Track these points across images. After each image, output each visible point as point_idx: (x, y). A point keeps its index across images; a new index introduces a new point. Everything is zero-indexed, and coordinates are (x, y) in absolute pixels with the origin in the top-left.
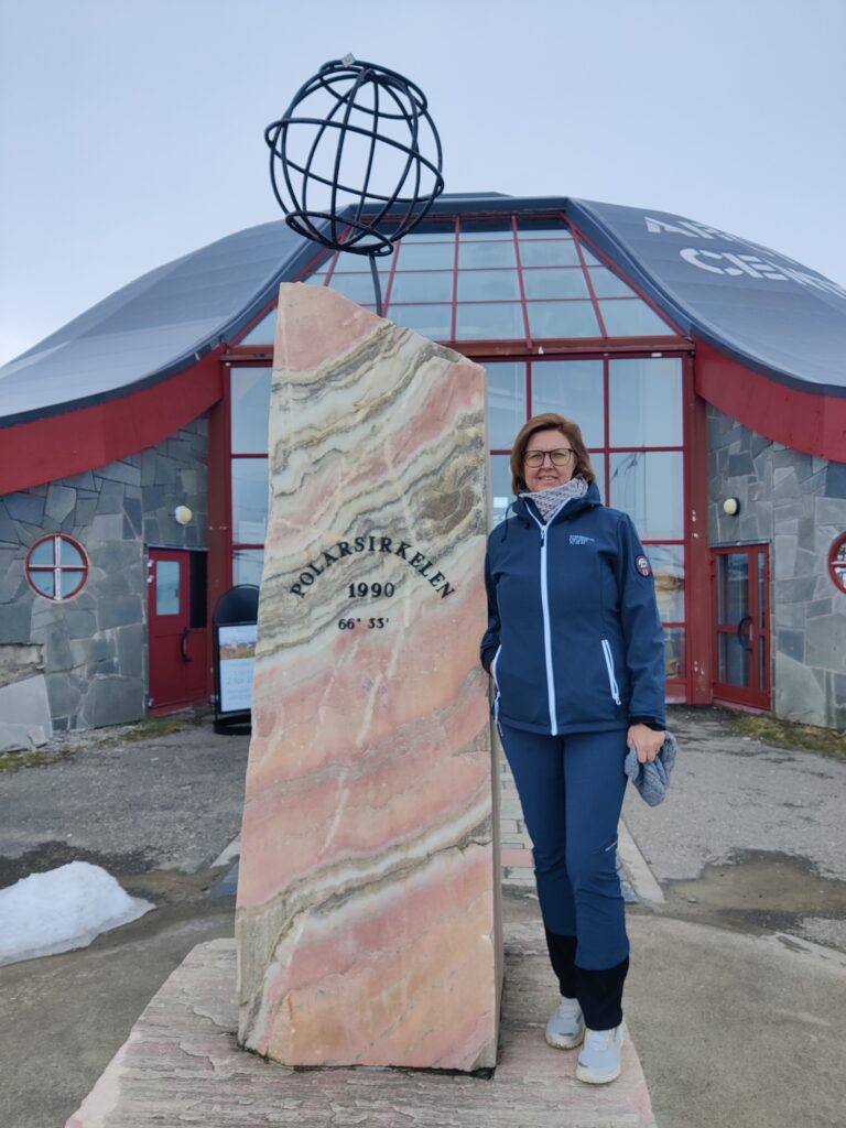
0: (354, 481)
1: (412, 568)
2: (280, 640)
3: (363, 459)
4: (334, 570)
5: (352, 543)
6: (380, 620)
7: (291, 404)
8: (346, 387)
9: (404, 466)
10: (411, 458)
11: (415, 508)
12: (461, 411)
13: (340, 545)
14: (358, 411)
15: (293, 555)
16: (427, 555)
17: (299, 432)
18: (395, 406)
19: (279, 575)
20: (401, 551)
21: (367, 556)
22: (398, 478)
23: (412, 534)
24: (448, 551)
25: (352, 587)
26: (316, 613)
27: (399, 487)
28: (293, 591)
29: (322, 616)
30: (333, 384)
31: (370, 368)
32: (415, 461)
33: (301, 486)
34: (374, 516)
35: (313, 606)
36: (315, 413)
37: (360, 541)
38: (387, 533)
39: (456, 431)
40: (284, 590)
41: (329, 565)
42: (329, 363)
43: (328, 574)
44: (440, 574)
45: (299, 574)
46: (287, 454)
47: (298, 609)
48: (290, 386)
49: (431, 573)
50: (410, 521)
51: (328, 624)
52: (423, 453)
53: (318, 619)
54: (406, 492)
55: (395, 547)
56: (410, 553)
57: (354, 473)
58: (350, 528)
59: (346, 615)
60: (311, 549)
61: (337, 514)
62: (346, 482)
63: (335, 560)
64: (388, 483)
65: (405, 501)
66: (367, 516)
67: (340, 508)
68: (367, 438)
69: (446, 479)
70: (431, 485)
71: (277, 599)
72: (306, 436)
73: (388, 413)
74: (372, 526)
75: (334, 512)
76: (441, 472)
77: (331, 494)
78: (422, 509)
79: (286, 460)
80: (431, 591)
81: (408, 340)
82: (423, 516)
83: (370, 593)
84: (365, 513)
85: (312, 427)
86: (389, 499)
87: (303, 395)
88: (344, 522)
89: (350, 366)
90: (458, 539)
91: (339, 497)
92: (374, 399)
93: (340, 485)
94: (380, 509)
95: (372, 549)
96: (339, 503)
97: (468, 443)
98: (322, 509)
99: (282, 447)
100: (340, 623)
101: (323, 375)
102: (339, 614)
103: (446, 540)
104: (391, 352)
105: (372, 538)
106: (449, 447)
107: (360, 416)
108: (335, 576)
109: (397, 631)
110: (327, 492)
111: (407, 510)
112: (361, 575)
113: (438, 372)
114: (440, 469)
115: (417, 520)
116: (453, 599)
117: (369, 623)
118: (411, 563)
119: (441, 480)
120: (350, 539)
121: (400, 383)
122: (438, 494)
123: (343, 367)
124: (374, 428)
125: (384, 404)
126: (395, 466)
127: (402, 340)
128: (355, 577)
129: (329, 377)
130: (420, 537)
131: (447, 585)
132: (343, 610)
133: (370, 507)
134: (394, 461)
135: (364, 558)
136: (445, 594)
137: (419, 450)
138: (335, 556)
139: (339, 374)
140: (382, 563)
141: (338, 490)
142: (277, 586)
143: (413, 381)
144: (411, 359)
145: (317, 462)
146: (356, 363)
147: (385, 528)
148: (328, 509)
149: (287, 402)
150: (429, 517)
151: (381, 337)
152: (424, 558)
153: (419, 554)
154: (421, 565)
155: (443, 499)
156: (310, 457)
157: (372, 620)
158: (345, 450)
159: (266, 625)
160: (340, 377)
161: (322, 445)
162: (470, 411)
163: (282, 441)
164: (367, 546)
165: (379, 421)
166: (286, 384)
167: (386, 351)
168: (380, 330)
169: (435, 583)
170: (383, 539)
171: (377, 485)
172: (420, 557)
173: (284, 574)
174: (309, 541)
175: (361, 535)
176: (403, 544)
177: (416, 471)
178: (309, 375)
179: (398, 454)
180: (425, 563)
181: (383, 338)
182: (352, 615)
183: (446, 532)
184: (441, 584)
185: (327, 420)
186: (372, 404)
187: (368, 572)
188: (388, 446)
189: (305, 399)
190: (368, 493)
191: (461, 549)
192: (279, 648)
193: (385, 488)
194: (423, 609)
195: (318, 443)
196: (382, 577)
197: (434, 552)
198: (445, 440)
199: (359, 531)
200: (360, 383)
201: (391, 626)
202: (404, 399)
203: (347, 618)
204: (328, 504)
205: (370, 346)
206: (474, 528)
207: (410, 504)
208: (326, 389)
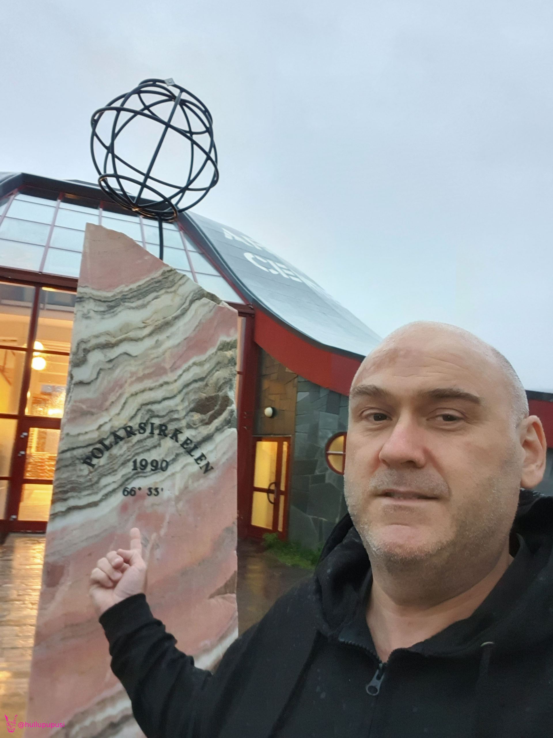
0: (140, 379)
1: (182, 450)
2: (72, 503)
3: (148, 364)
4: (121, 448)
5: (136, 427)
6: (156, 489)
7: (92, 314)
8: (137, 308)
9: (180, 372)
10: (185, 366)
11: (186, 404)
12: (222, 338)
13: (125, 428)
14: (145, 327)
15: (86, 433)
16: (194, 440)
17: (97, 337)
18: (174, 328)
19: (73, 449)
20: (175, 436)
21: (148, 437)
22: (173, 381)
23: (183, 424)
24: (208, 438)
25: (135, 462)
26: (104, 481)
27: (175, 387)
28: (85, 462)
29: (109, 484)
30: (127, 304)
31: (156, 298)
32: (188, 370)
33: (96, 379)
34: (155, 407)
35: (103, 475)
36: (111, 324)
37: (143, 425)
38: (164, 421)
39: (218, 352)
40: (77, 461)
41: (116, 443)
42: (124, 288)
43: (115, 451)
44: (203, 455)
45: (91, 448)
46: (87, 351)
47: (89, 477)
48: (91, 300)
49: (197, 454)
50: (182, 413)
51: (114, 491)
52: (194, 364)
53: (105, 486)
54: (180, 392)
55: (170, 432)
56: (182, 438)
57: (141, 374)
58: (135, 415)
59: (129, 484)
60: (103, 429)
61: (124, 404)
62: (134, 379)
63: (122, 439)
64: (167, 383)
65: (179, 398)
66: (149, 407)
67: (127, 399)
68: (152, 348)
69: (210, 385)
70: (199, 388)
71: (71, 468)
72: (102, 340)
73: (169, 332)
74: (154, 415)
75: (123, 401)
76: (206, 380)
77: (121, 387)
78: (192, 406)
79: (85, 356)
80: (195, 468)
82: (192, 410)
83: (149, 468)
84: (147, 404)
85: (108, 334)
86: (168, 395)
87: (102, 309)
88: (130, 410)
89: (140, 293)
90: (217, 430)
91: (128, 389)
92: (158, 320)
93: (129, 381)
94: (159, 402)
95: (152, 433)
96: (126, 395)
97: (226, 361)
98: (113, 398)
99: (83, 346)
100: (125, 490)
101: (119, 296)
102: (123, 483)
103: (208, 429)
104: (172, 289)
105: (152, 424)
106: (213, 362)
107: (147, 331)
108: (122, 452)
109: (169, 498)
110: (119, 385)
111: (180, 405)
112: (142, 452)
113: (207, 309)
114: (206, 377)
115: (188, 413)
116: (212, 475)
117: (147, 491)
118: (182, 445)
119: (207, 385)
120: (134, 424)
121: (179, 312)
122: (204, 395)
123: (135, 293)
124: (157, 341)
125: (165, 325)
126: (172, 371)
127: (179, 283)
128: (137, 454)
129: (124, 299)
130: (189, 426)
131: (208, 464)
132: (127, 480)
133: (152, 400)
134: (172, 367)
135: (145, 439)
136: (207, 471)
137: (191, 362)
138: (122, 436)
139: (131, 298)
140: (160, 444)
141: (127, 385)
142: (72, 458)
143: (189, 312)
144: (187, 297)
145: (111, 361)
146: (145, 292)
147: (163, 416)
148: (118, 398)
149: (89, 313)
150: (197, 412)
151: (165, 277)
152: (191, 442)
153: (188, 439)
154: (189, 447)
155: (208, 399)
156: (105, 356)
157: (150, 489)
158: (134, 354)
159: (60, 489)
160: (132, 300)
161: (115, 349)
162: (228, 340)
163: (83, 342)
164: (148, 430)
165: (162, 337)
166: (88, 298)
167: (169, 288)
168: (164, 272)
169: (199, 461)
170: (161, 426)
171: (158, 384)
172: (189, 442)
173: (78, 448)
174: (101, 421)
175: (144, 422)
176: (176, 430)
177: (188, 377)
178: (107, 294)
179: (175, 363)
180: (192, 446)
181: (167, 278)
182: (136, 484)
183: (208, 424)
184: (203, 463)
185: (121, 330)
186: (157, 323)
187: (149, 450)
188: (167, 356)
189: (104, 312)
190: (151, 389)
191: (218, 438)
192: (71, 509)
193: (165, 387)
194: (190, 482)
195: (112, 347)
196: (159, 455)
197: (199, 439)
198: (210, 358)
199: (142, 418)
200: (149, 307)
201: (165, 494)
202: (181, 324)
203: (130, 487)
204: (118, 394)
205: (156, 282)
206: (228, 423)
207: (182, 401)
208: (121, 307)
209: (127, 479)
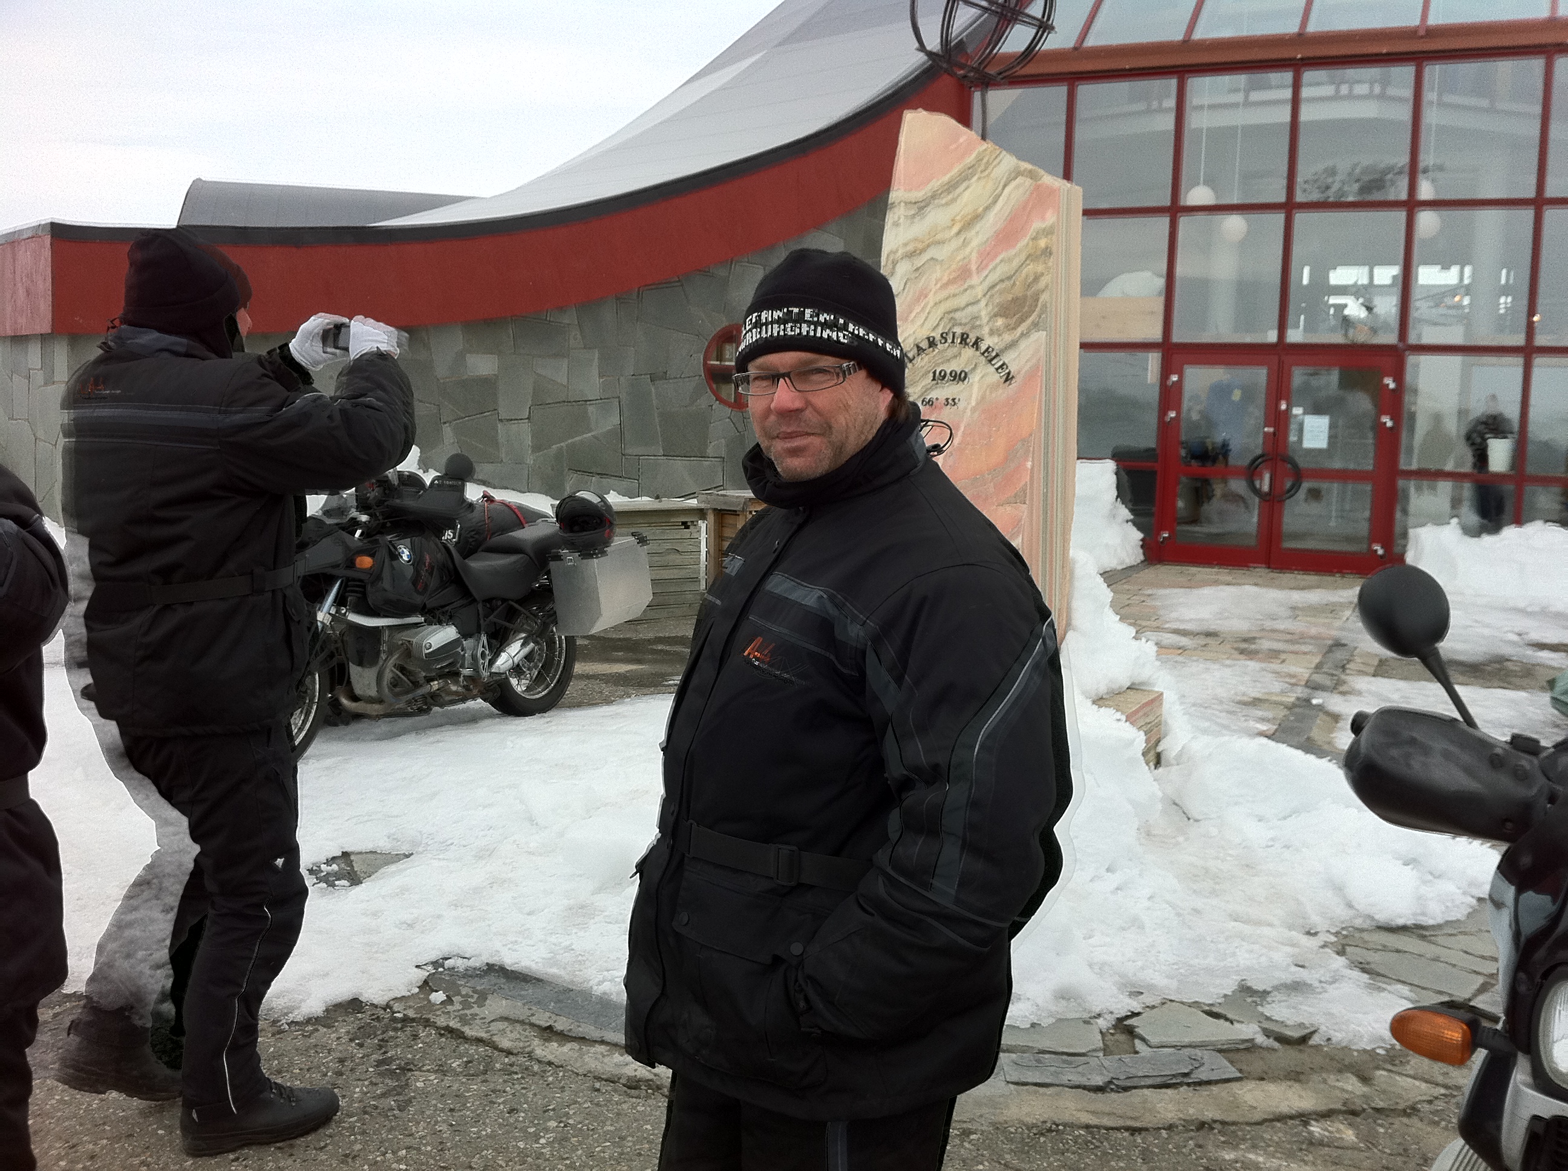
0: (945, 286)
1: (983, 359)
3: (954, 266)
4: (922, 359)
5: (938, 338)
6: (953, 400)
7: (901, 220)
8: (947, 204)
9: (986, 272)
10: (991, 265)
11: (990, 308)
12: (1037, 225)
13: (928, 338)
14: (953, 225)
16: (997, 348)
17: (905, 245)
18: (983, 222)
20: (976, 345)
21: (949, 347)
22: (979, 284)
23: (986, 330)
24: (1013, 345)
25: (934, 373)
27: (979, 291)
30: (936, 201)
31: (967, 188)
32: (995, 268)
33: (904, 289)
34: (958, 315)
36: (919, 229)
37: (944, 335)
38: (966, 329)
39: (1031, 243)
41: (919, 355)
42: (935, 184)
43: (917, 362)
44: (1004, 364)
46: (895, 263)
48: (902, 204)
49: (998, 363)
50: (985, 319)
52: (1001, 261)
54: (984, 296)
55: (972, 339)
56: (983, 347)
57: (945, 279)
58: (938, 325)
59: (927, 395)
61: (929, 313)
62: (939, 285)
63: (924, 350)
64: (971, 287)
65: (983, 303)
66: (952, 315)
67: (932, 308)
68: (959, 249)
69: (1018, 283)
70: (1005, 289)
72: (910, 248)
73: (978, 227)
74: (955, 323)
75: (927, 311)
76: (1014, 278)
77: (926, 296)
78: (996, 310)
79: (894, 268)
80: (995, 378)
81: (1001, 161)
82: (995, 315)
83: (948, 378)
84: (951, 312)
85: (916, 240)
86: (971, 300)
87: (913, 212)
88: (933, 321)
89: (951, 186)
90: (1022, 335)
91: (931, 299)
92: (968, 214)
93: (933, 290)
94: (963, 309)
95: (953, 342)
96: (931, 304)
97: (1039, 253)
98: (917, 309)
99: (892, 257)
100: (923, 401)
101: (930, 194)
102: (922, 394)
103: (1013, 335)
104: (987, 172)
105: (954, 334)
106: (1023, 257)
107: (955, 229)
108: (923, 364)
109: (966, 408)
110: (923, 295)
111: (984, 311)
112: (943, 363)
113: (1021, 190)
114: (1014, 275)
115: (991, 318)
116: (1015, 384)
117: (944, 401)
118: (983, 354)
119: (1014, 284)
120: (937, 334)
121: (990, 201)
122: (1010, 297)
123: (946, 187)
124: (965, 239)
125: (976, 218)
126: (978, 273)
127: (994, 164)
128: (938, 365)
129: (934, 196)
130: (992, 333)
131: (1009, 373)
132: (925, 391)
133: (955, 307)
134: (977, 269)
135: (947, 350)
136: (1006, 381)
137: (998, 259)
138: (924, 347)
139: (942, 193)
140: (960, 354)
141: (932, 294)
143: (1001, 198)
144: (1000, 180)
145: (917, 269)
146: (957, 182)
147: (965, 324)
148: (923, 309)
149: (899, 218)
150: (1001, 316)
151: (979, 160)
152: (993, 350)
153: (989, 347)
154: (990, 356)
155: (1015, 300)
156: (912, 265)
157: (947, 400)
158: (940, 259)
160: (942, 196)
161: (922, 255)
162: (1043, 226)
163: (892, 252)
164: (950, 341)
165: (970, 233)
166: (900, 203)
167: (982, 172)
168: (979, 153)
169: (1000, 370)
170: (963, 334)
171: (962, 289)
172: (990, 350)
175: (946, 331)
176: (978, 338)
177: (994, 277)
178: (919, 195)
179: (981, 263)
180: (994, 354)
181: (981, 160)
182: (932, 395)
183: (1014, 329)
184: (1005, 371)
185: (929, 233)
186: (966, 219)
187: (949, 361)
188: (974, 256)
189: (914, 215)
190: (954, 295)
191: (1023, 344)
193: (968, 292)
194: (988, 393)
195: (920, 253)
196: (959, 365)
197: (1002, 345)
198: (1020, 251)
199: (944, 327)
200: (959, 201)
201: (961, 405)
202: (991, 216)
203: (928, 398)
204: (922, 305)
205: (969, 168)
206: (1035, 325)
207: (986, 305)
208: (931, 206)
209: (927, 390)
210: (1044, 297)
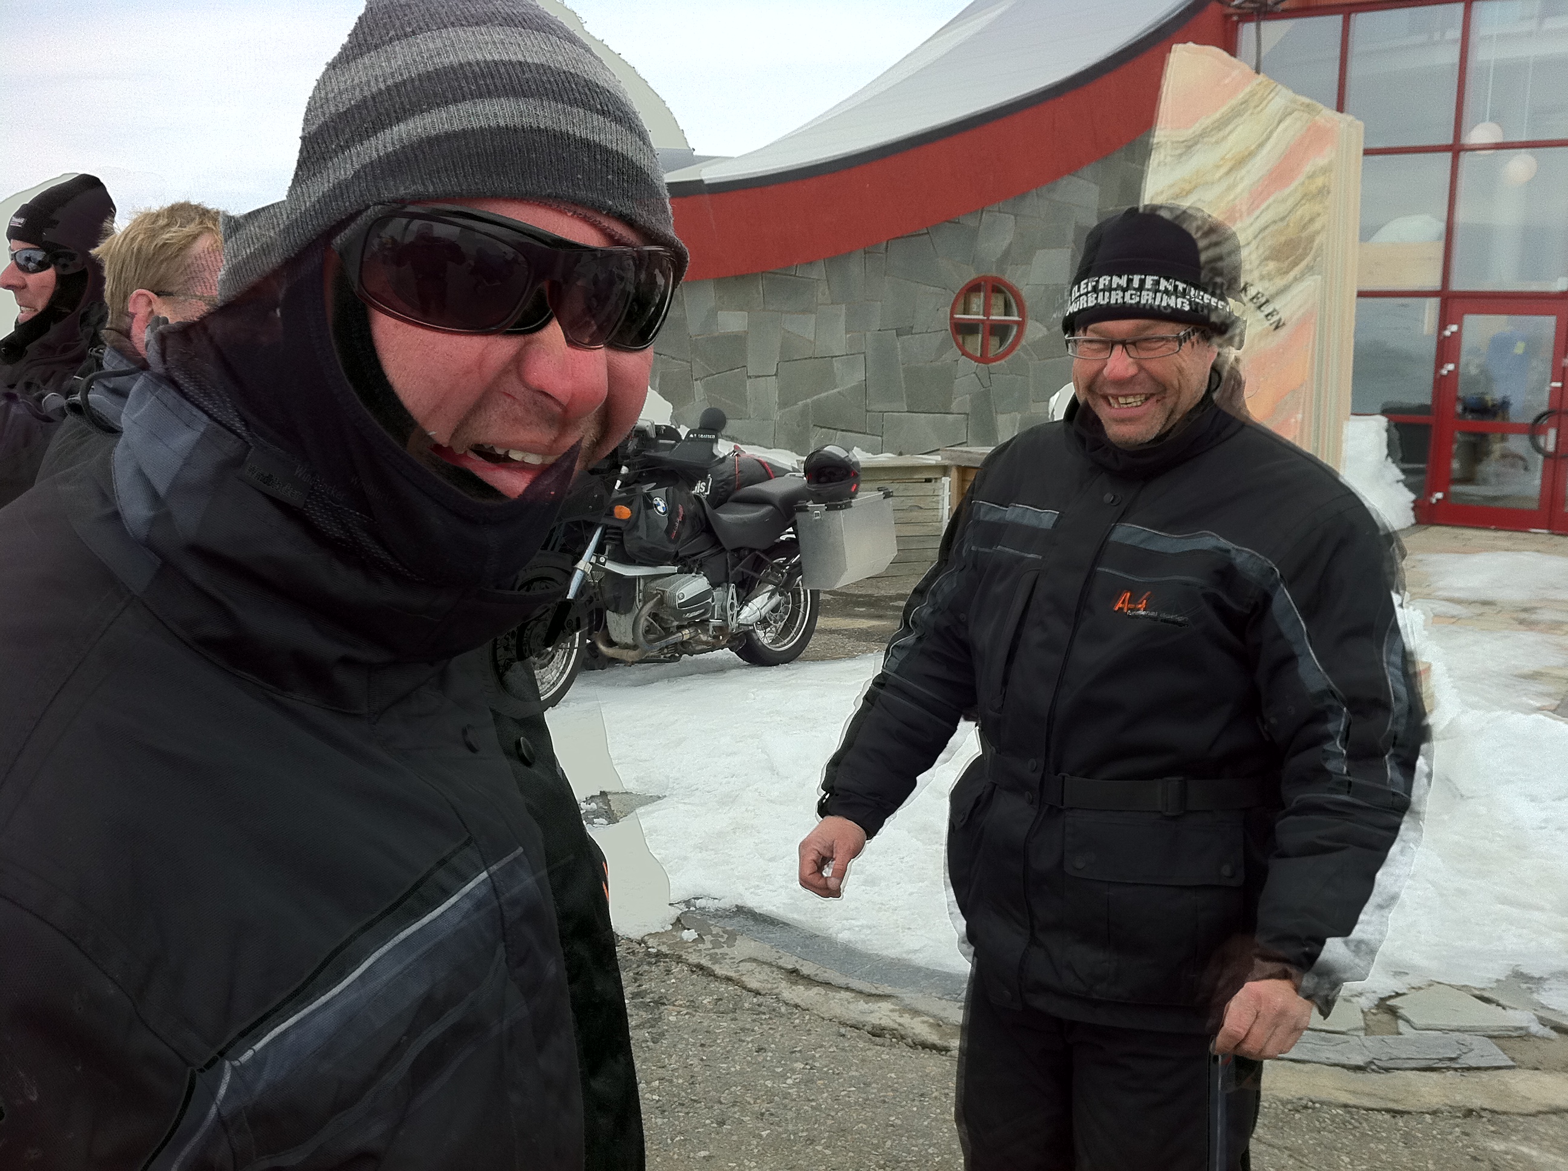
1: (1251, 305)
3: (1222, 208)
7: (1167, 161)
8: (1217, 142)
9: (1257, 213)
10: (1263, 206)
11: (1261, 251)
12: (1314, 163)
14: (1223, 165)
16: (1267, 293)
17: (1171, 186)
18: (1254, 161)
22: (1248, 225)
23: (1256, 274)
24: (1285, 289)
27: (1249, 233)
30: (1205, 140)
31: (1239, 125)
32: (1266, 209)
36: (1187, 169)
39: (1306, 182)
42: (1206, 122)
44: (1275, 310)
48: (1168, 144)
49: (1267, 309)
50: (1255, 263)
52: (1274, 202)
54: (1255, 237)
56: (1252, 291)
64: (1241, 229)
65: (1253, 246)
68: (1229, 189)
69: (1291, 225)
70: (1278, 231)
72: (1176, 189)
73: (1249, 165)
76: (1287, 219)
78: (1267, 253)
80: (1264, 324)
81: (1275, 96)
82: (1267, 259)
87: (1179, 152)
89: (1222, 123)
90: (1295, 279)
92: (1239, 153)
97: (1315, 192)
101: (1199, 132)
103: (1285, 280)
104: (1259, 109)
106: (1298, 195)
107: (1225, 169)
113: (1297, 126)
114: (1287, 216)
115: (1261, 262)
116: (1282, 332)
118: (1251, 300)
119: (1288, 225)
121: (1263, 138)
122: (1283, 239)
123: (1216, 124)
124: (1235, 179)
125: (1247, 156)
126: (1249, 214)
127: (1268, 99)
129: (1204, 134)
130: (1262, 278)
131: (1280, 320)
136: (1277, 327)
137: (1271, 200)
139: (1212, 130)
143: (1274, 135)
144: (1275, 115)
146: (1229, 118)
149: (1164, 159)
150: (1273, 260)
151: (1251, 95)
152: (1263, 296)
153: (1258, 293)
154: (1259, 301)
155: (1288, 242)
160: (1212, 134)
162: (1321, 163)
165: (1241, 173)
166: (1165, 142)
167: (1254, 108)
168: (1252, 88)
169: (1269, 317)
172: (1259, 296)
177: (1266, 218)
178: (1188, 133)
180: (1263, 300)
181: (1255, 95)
183: (1287, 272)
184: (1275, 318)
186: (1236, 157)
188: (1245, 196)
189: (1181, 154)
191: (1296, 289)
194: (1256, 340)
197: (1272, 291)
198: (1296, 190)
200: (1229, 138)
202: (1263, 154)
205: (1242, 104)
206: (1310, 269)
207: (1257, 248)
208: (1199, 146)
210: (1318, 240)
